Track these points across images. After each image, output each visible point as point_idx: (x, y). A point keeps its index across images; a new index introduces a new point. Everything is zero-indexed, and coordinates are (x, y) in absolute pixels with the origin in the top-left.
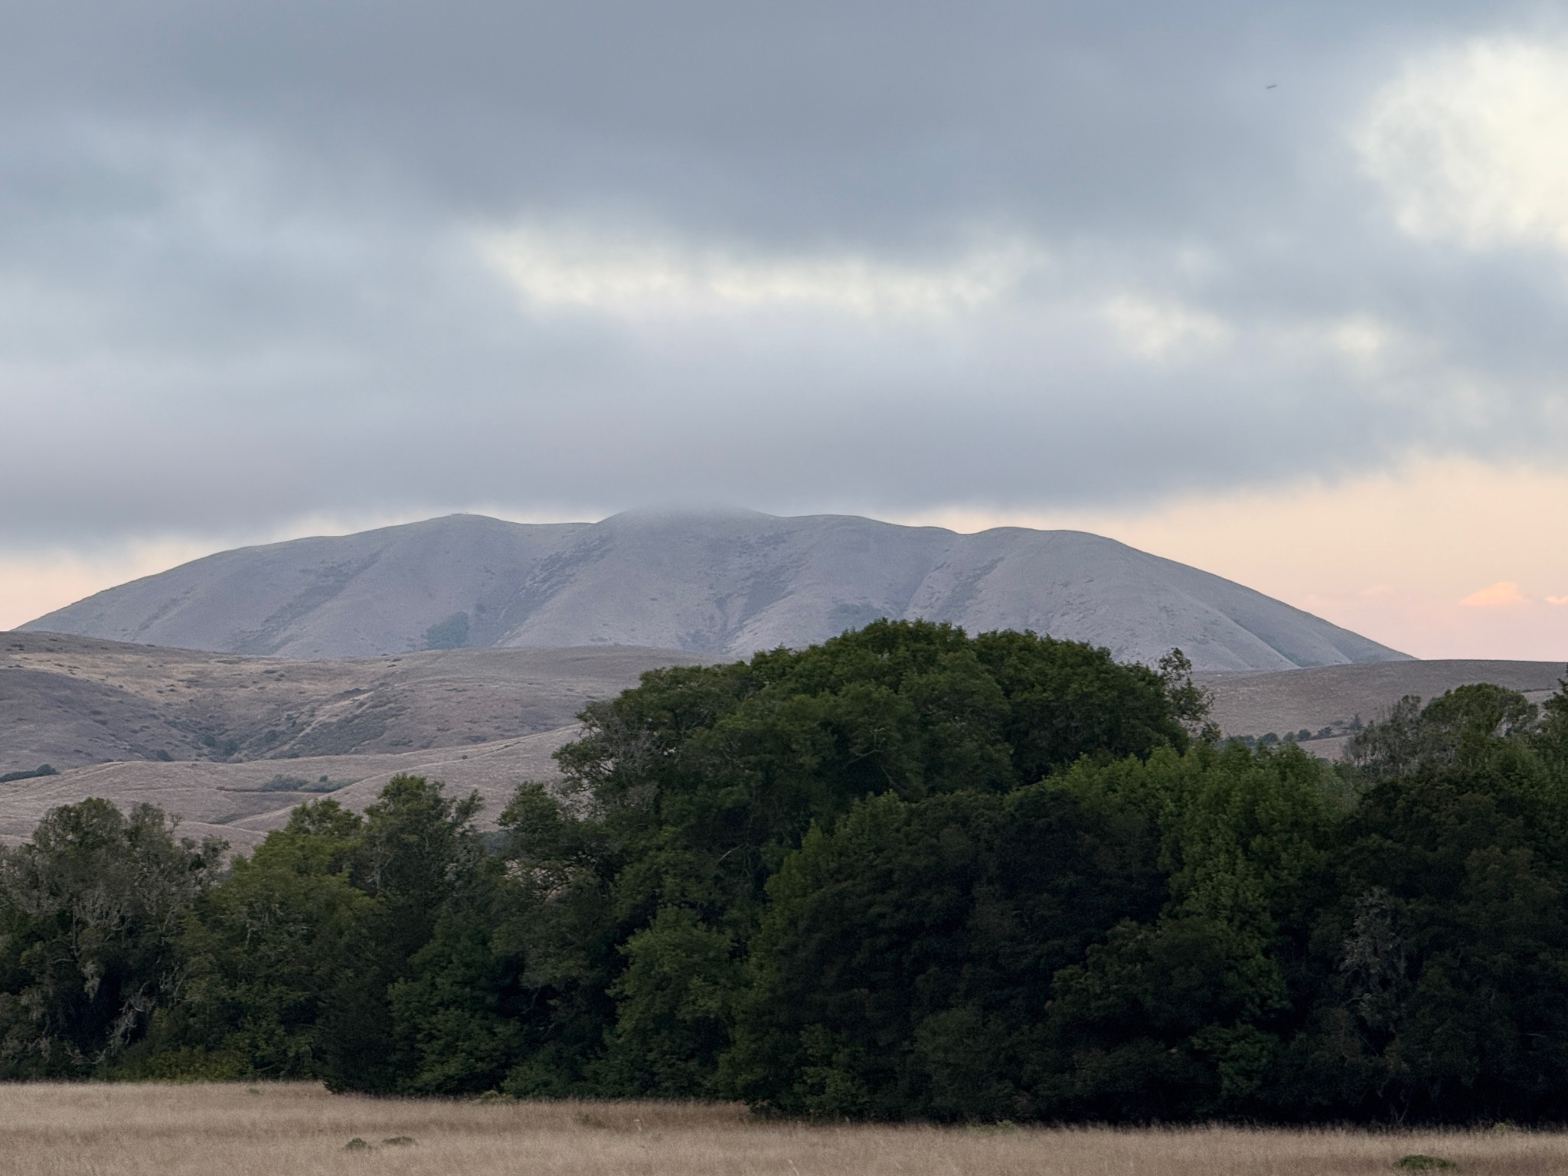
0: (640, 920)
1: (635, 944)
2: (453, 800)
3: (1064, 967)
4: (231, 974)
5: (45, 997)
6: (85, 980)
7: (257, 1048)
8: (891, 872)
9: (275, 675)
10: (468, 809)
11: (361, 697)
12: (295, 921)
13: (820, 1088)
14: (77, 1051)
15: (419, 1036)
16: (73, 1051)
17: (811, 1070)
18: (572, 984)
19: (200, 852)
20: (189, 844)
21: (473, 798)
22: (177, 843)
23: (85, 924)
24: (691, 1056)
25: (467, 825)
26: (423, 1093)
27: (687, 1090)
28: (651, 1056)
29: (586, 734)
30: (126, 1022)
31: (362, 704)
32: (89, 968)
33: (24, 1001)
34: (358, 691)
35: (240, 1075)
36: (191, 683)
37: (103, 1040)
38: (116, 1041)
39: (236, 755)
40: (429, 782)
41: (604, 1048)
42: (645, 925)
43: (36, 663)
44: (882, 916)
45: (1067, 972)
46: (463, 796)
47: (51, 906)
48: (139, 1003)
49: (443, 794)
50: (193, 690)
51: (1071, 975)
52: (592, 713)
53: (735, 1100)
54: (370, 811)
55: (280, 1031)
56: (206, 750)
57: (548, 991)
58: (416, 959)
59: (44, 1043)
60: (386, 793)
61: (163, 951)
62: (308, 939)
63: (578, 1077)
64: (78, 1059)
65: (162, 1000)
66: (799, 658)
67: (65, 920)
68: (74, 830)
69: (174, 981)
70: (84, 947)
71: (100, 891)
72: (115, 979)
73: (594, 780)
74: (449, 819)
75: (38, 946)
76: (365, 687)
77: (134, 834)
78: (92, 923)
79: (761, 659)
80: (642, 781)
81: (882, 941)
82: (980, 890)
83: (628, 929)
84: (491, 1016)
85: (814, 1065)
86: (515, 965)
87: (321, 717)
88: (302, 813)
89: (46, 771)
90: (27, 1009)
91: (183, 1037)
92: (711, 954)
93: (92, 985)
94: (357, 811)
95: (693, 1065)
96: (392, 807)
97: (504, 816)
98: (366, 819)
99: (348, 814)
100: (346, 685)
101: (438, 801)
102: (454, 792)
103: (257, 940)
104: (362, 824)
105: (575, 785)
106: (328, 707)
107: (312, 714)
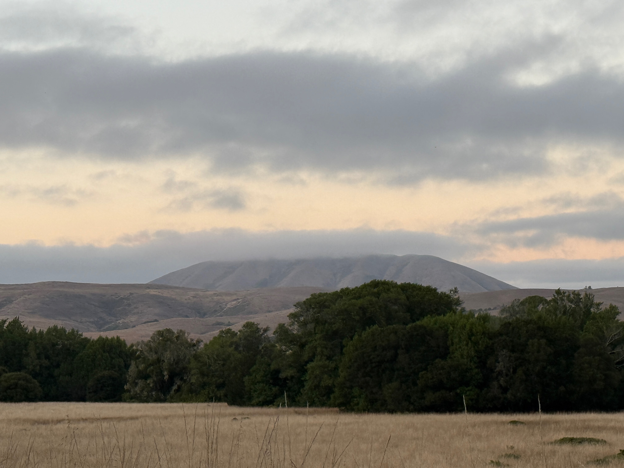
0: (311, 360)
1: (309, 366)
2: (262, 328)
3: (422, 371)
4: (203, 374)
5: (154, 381)
6: (164, 376)
7: (210, 394)
8: (376, 347)
9: (216, 295)
10: (266, 330)
11: (239, 301)
12: (220, 360)
13: (358, 404)
14: (162, 395)
15: (252, 391)
16: (161, 395)
17: (355, 399)
18: (292, 377)
19: (195, 342)
20: (192, 340)
21: (267, 328)
22: (189, 340)
23: (164, 362)
24: (324, 396)
25: (266, 335)
26: (253, 406)
27: (323, 405)
28: (313, 396)
29: (296, 310)
30: (175, 387)
31: (239, 302)
32: (165, 373)
33: (148, 382)
34: (238, 299)
35: (205, 401)
36: (194, 297)
37: (169, 392)
38: (172, 392)
39: (206, 316)
40: (256, 323)
41: (301, 394)
42: (312, 361)
43: (153, 292)
44: (374, 358)
45: (423, 372)
46: (265, 327)
47: (155, 357)
48: (179, 382)
49: (259, 327)
50: (195, 299)
51: (424, 374)
52: (297, 305)
53: (336, 407)
54: (240, 331)
55: (216, 390)
56: (198, 315)
57: (286, 379)
58: (251, 370)
59: (154, 393)
60: (244, 326)
61: (185, 368)
62: (223, 365)
63: (294, 401)
64: (162, 397)
65: (185, 381)
66: (353, 290)
67: (159, 361)
68: (162, 337)
69: (188, 376)
70: (164, 368)
71: (168, 352)
72: (172, 376)
73: (298, 323)
74: (261, 333)
75: (152, 367)
76: (239, 298)
77: (177, 337)
78: (166, 361)
79: (342, 290)
80: (311, 323)
81: (374, 365)
82: (400, 351)
83: (307, 362)
84: (272, 386)
85: (356, 398)
86: (278, 371)
87: (228, 306)
88: (222, 332)
89: (156, 321)
90: (149, 384)
91: (191, 391)
92: (330, 369)
93: (166, 377)
94: (236, 331)
95: (324, 398)
96: (246, 330)
97: (274, 332)
98: (239, 333)
99: (234, 332)
100: (235, 297)
101: (258, 328)
102: (262, 326)
103: (210, 366)
104: (238, 335)
105: (293, 324)
106: (230, 303)
107: (226, 305)
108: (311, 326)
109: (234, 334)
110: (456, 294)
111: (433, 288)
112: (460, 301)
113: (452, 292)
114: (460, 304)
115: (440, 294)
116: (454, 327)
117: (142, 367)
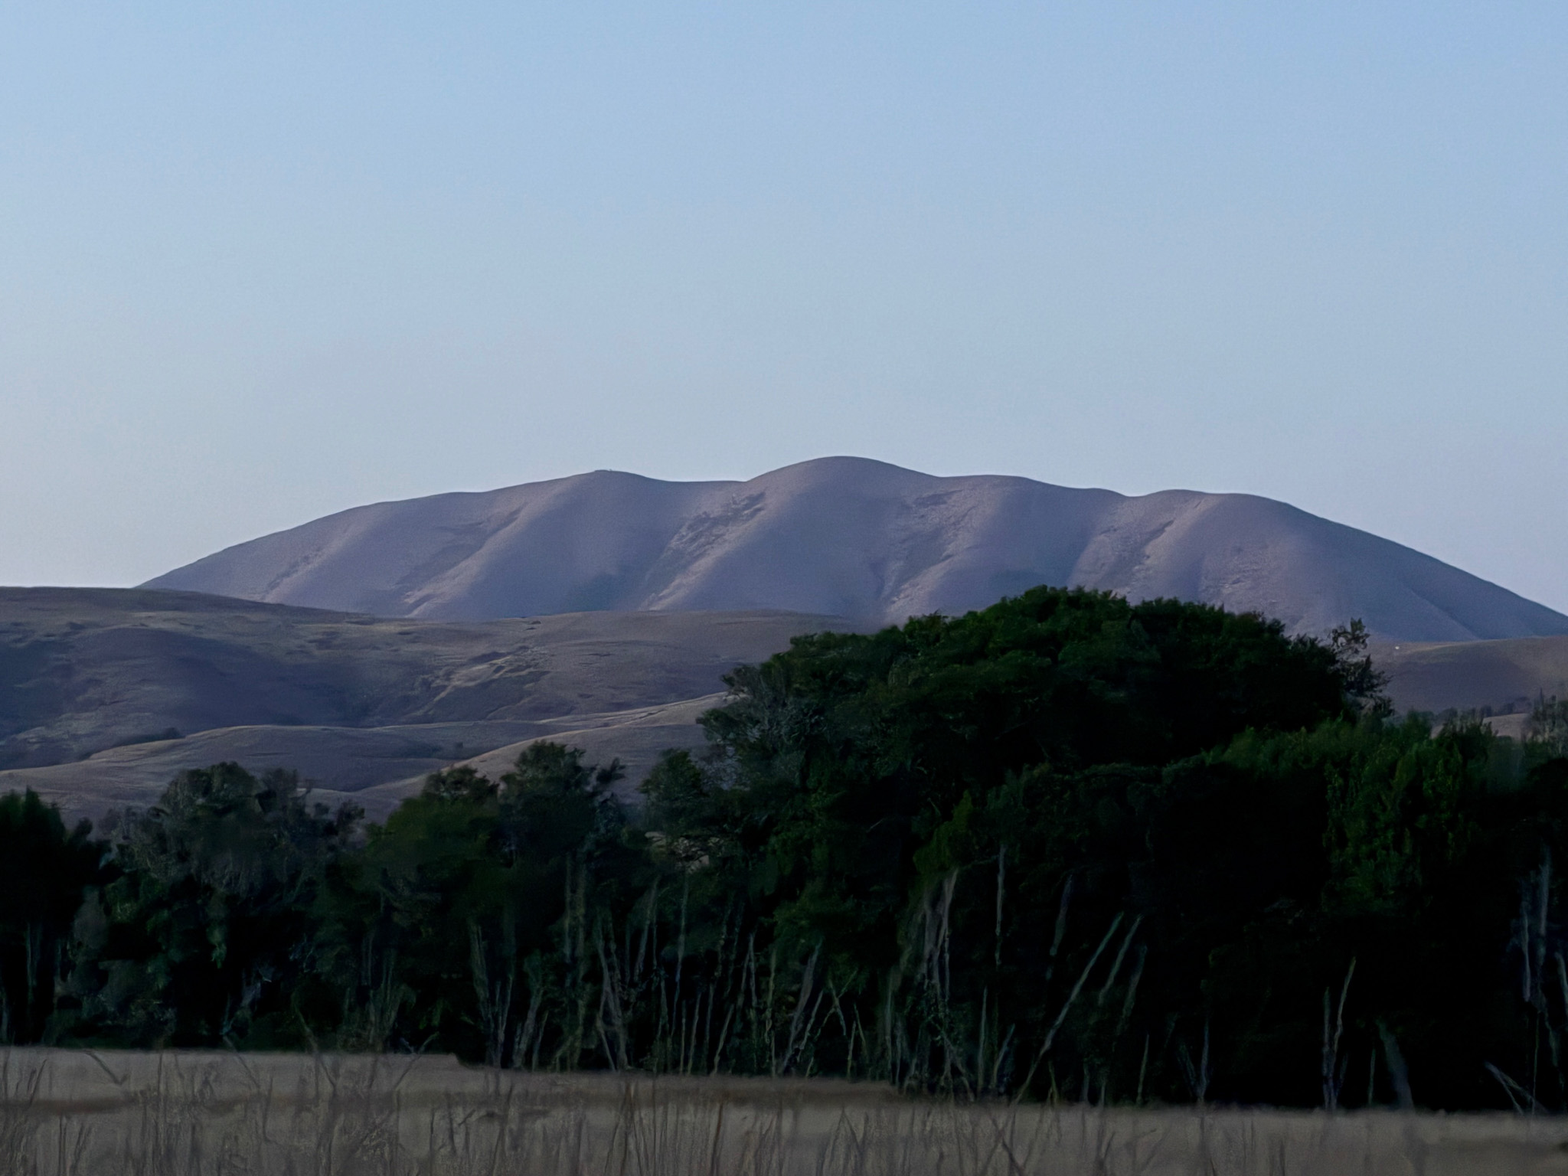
0: (788, 891)
2: (593, 769)
5: (172, 967)
6: (214, 947)
9: (410, 637)
10: (608, 777)
11: (499, 661)
12: (431, 890)
16: (197, 1020)
19: (331, 817)
20: (321, 809)
21: (614, 767)
22: (310, 811)
23: (213, 892)
25: (607, 794)
27: (832, 1067)
29: (731, 699)
30: (254, 992)
31: (500, 668)
32: (217, 936)
33: (149, 969)
34: (497, 655)
35: (370, 1048)
36: (322, 644)
37: (232, 1008)
39: (368, 719)
40: (569, 749)
43: (159, 621)
46: (605, 763)
48: (267, 974)
49: (582, 762)
50: (324, 652)
52: (738, 677)
53: (881, 1079)
54: (507, 778)
56: (337, 714)
59: (170, 1014)
60: (523, 759)
61: (292, 918)
64: (203, 1028)
65: (292, 969)
66: (956, 625)
68: (204, 794)
69: (304, 951)
70: (212, 915)
71: (229, 856)
72: (244, 947)
73: (740, 749)
74: (589, 789)
75: (165, 913)
76: (504, 651)
77: (266, 798)
79: (914, 625)
80: (789, 749)
87: (457, 681)
88: (438, 781)
94: (492, 780)
96: (530, 774)
97: (647, 782)
98: (502, 786)
99: (484, 781)
100: (481, 648)
101: (578, 769)
104: (499, 793)
105: (718, 753)
106: (464, 672)
107: (448, 676)
108: (787, 765)
109: (484, 790)
110: (1356, 646)
111: (1268, 622)
112: (1372, 677)
113: (1341, 640)
114: (1372, 687)
115: (1296, 644)
116: (1345, 775)
117: (124, 911)
